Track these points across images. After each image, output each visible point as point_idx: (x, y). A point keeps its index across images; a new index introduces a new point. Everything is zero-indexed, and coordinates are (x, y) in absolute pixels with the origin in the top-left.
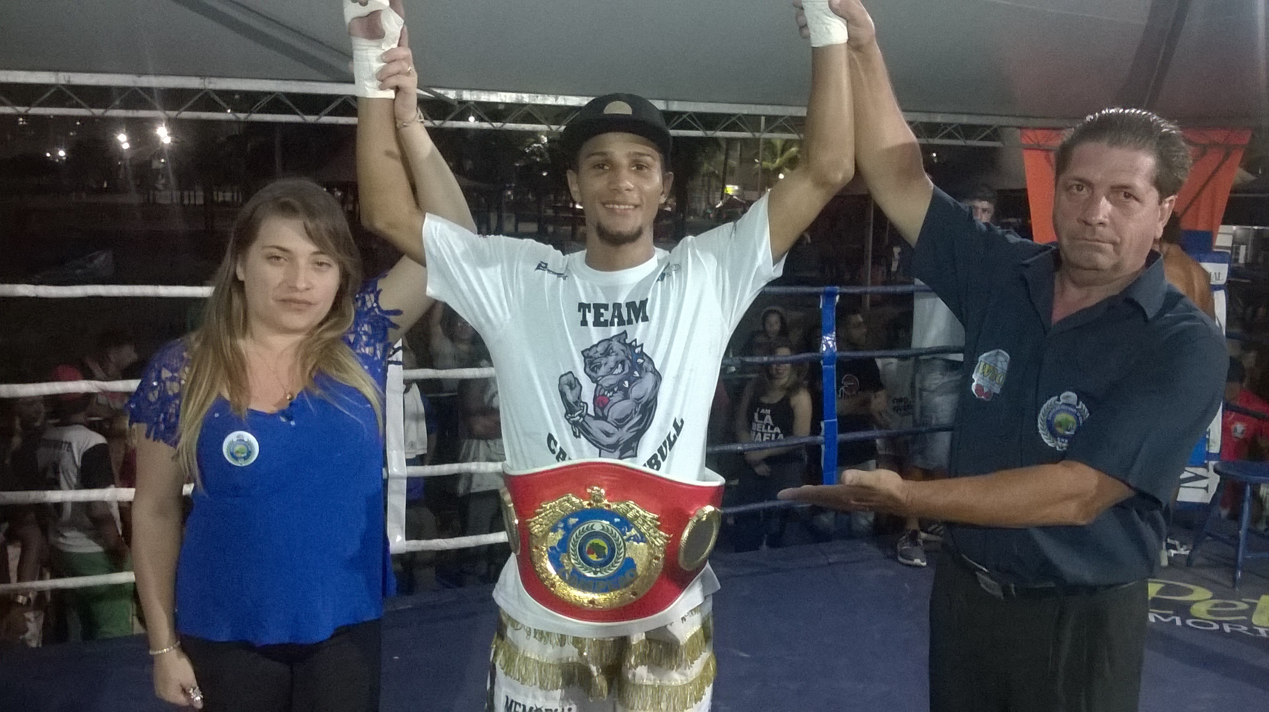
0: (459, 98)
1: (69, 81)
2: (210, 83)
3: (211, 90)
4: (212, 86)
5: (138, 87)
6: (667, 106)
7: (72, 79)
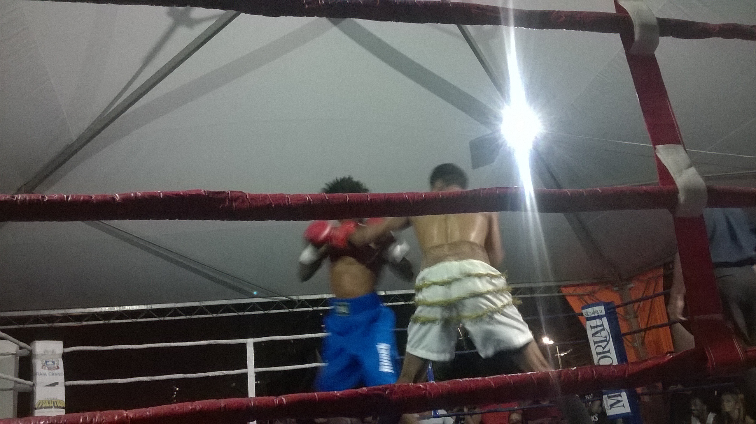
0: (298, 299)
2: (203, 303)
3: (203, 306)
4: (203, 304)
5: (176, 307)
6: (386, 293)
7: (152, 306)
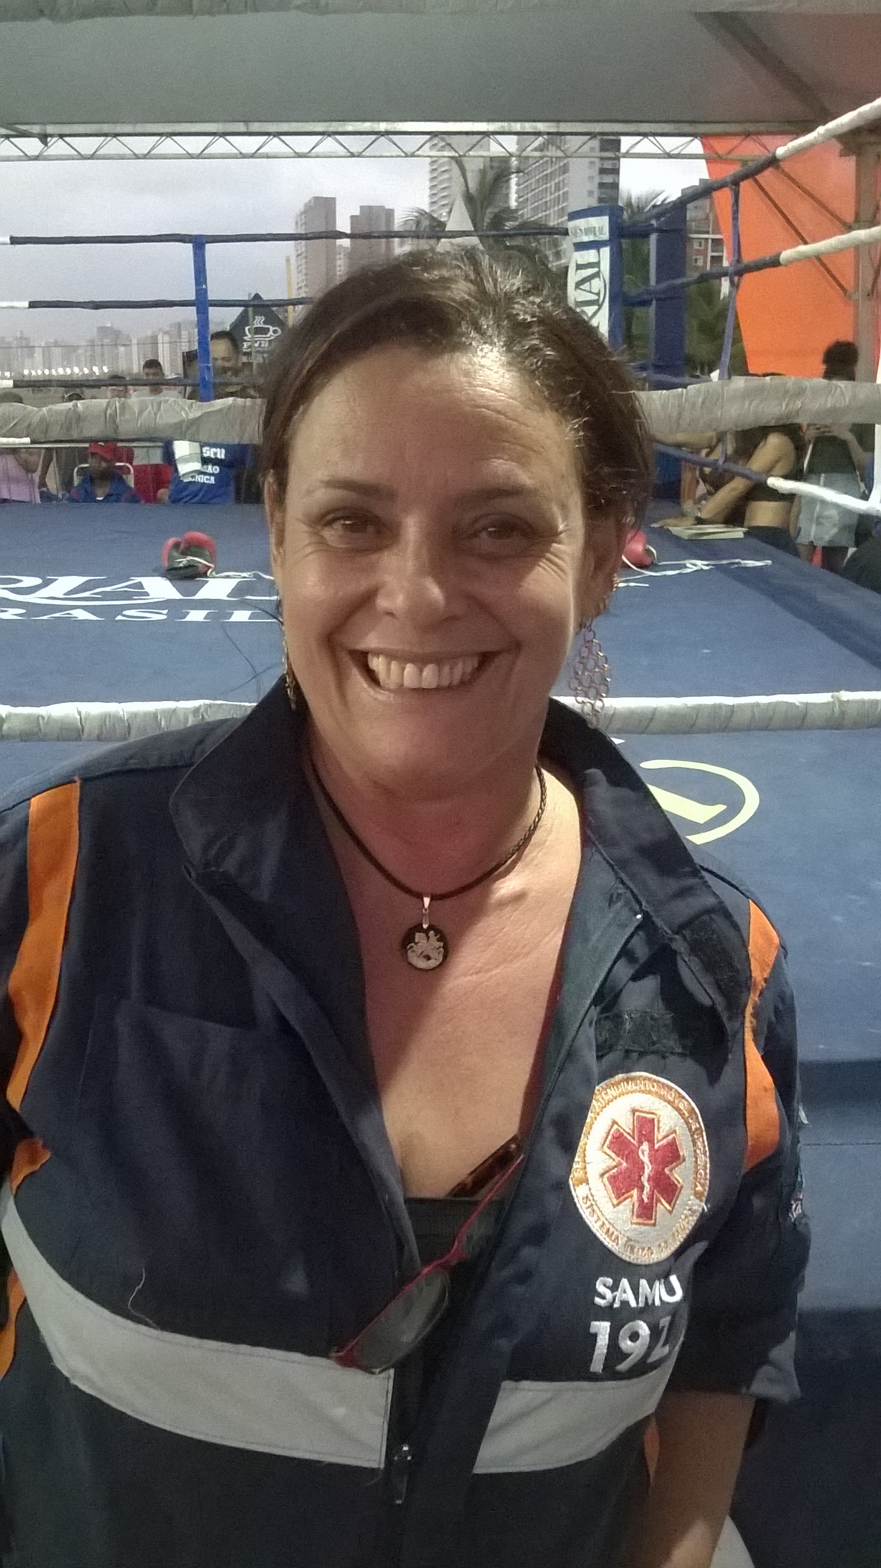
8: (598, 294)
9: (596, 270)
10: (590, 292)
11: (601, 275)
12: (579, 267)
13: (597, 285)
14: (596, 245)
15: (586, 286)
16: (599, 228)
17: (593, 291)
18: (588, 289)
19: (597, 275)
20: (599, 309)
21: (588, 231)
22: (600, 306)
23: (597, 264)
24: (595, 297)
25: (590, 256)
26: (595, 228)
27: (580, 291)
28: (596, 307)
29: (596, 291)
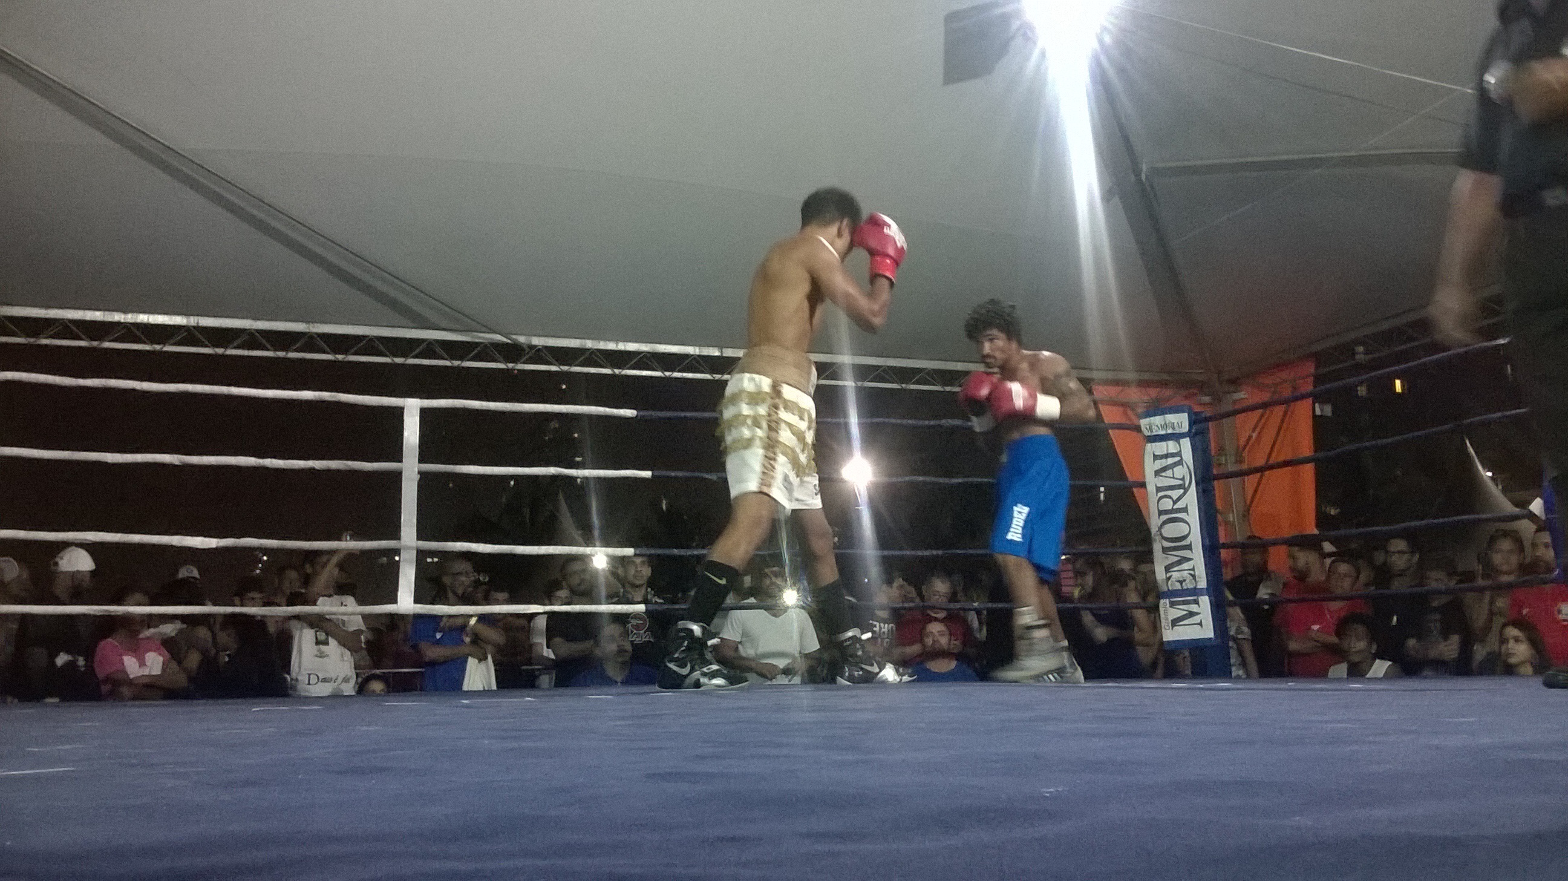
0: (528, 343)
1: (198, 323)
2: (314, 327)
3: (317, 334)
4: (315, 330)
5: (255, 330)
7: (200, 321)
8: (1183, 479)
9: (1177, 459)
10: (1173, 478)
11: (1184, 462)
12: (1156, 457)
13: (1179, 472)
14: (1176, 437)
15: (1169, 473)
16: (1178, 423)
17: (1175, 476)
18: (1172, 476)
19: (1180, 463)
20: (1185, 493)
21: (1165, 426)
22: (1186, 491)
23: (1179, 454)
24: (1181, 482)
25: (1171, 446)
26: (1174, 423)
27: (1161, 478)
28: (1182, 491)
29: (1181, 477)
